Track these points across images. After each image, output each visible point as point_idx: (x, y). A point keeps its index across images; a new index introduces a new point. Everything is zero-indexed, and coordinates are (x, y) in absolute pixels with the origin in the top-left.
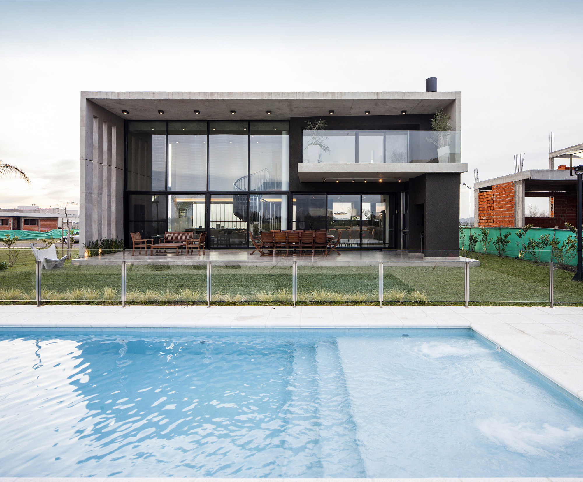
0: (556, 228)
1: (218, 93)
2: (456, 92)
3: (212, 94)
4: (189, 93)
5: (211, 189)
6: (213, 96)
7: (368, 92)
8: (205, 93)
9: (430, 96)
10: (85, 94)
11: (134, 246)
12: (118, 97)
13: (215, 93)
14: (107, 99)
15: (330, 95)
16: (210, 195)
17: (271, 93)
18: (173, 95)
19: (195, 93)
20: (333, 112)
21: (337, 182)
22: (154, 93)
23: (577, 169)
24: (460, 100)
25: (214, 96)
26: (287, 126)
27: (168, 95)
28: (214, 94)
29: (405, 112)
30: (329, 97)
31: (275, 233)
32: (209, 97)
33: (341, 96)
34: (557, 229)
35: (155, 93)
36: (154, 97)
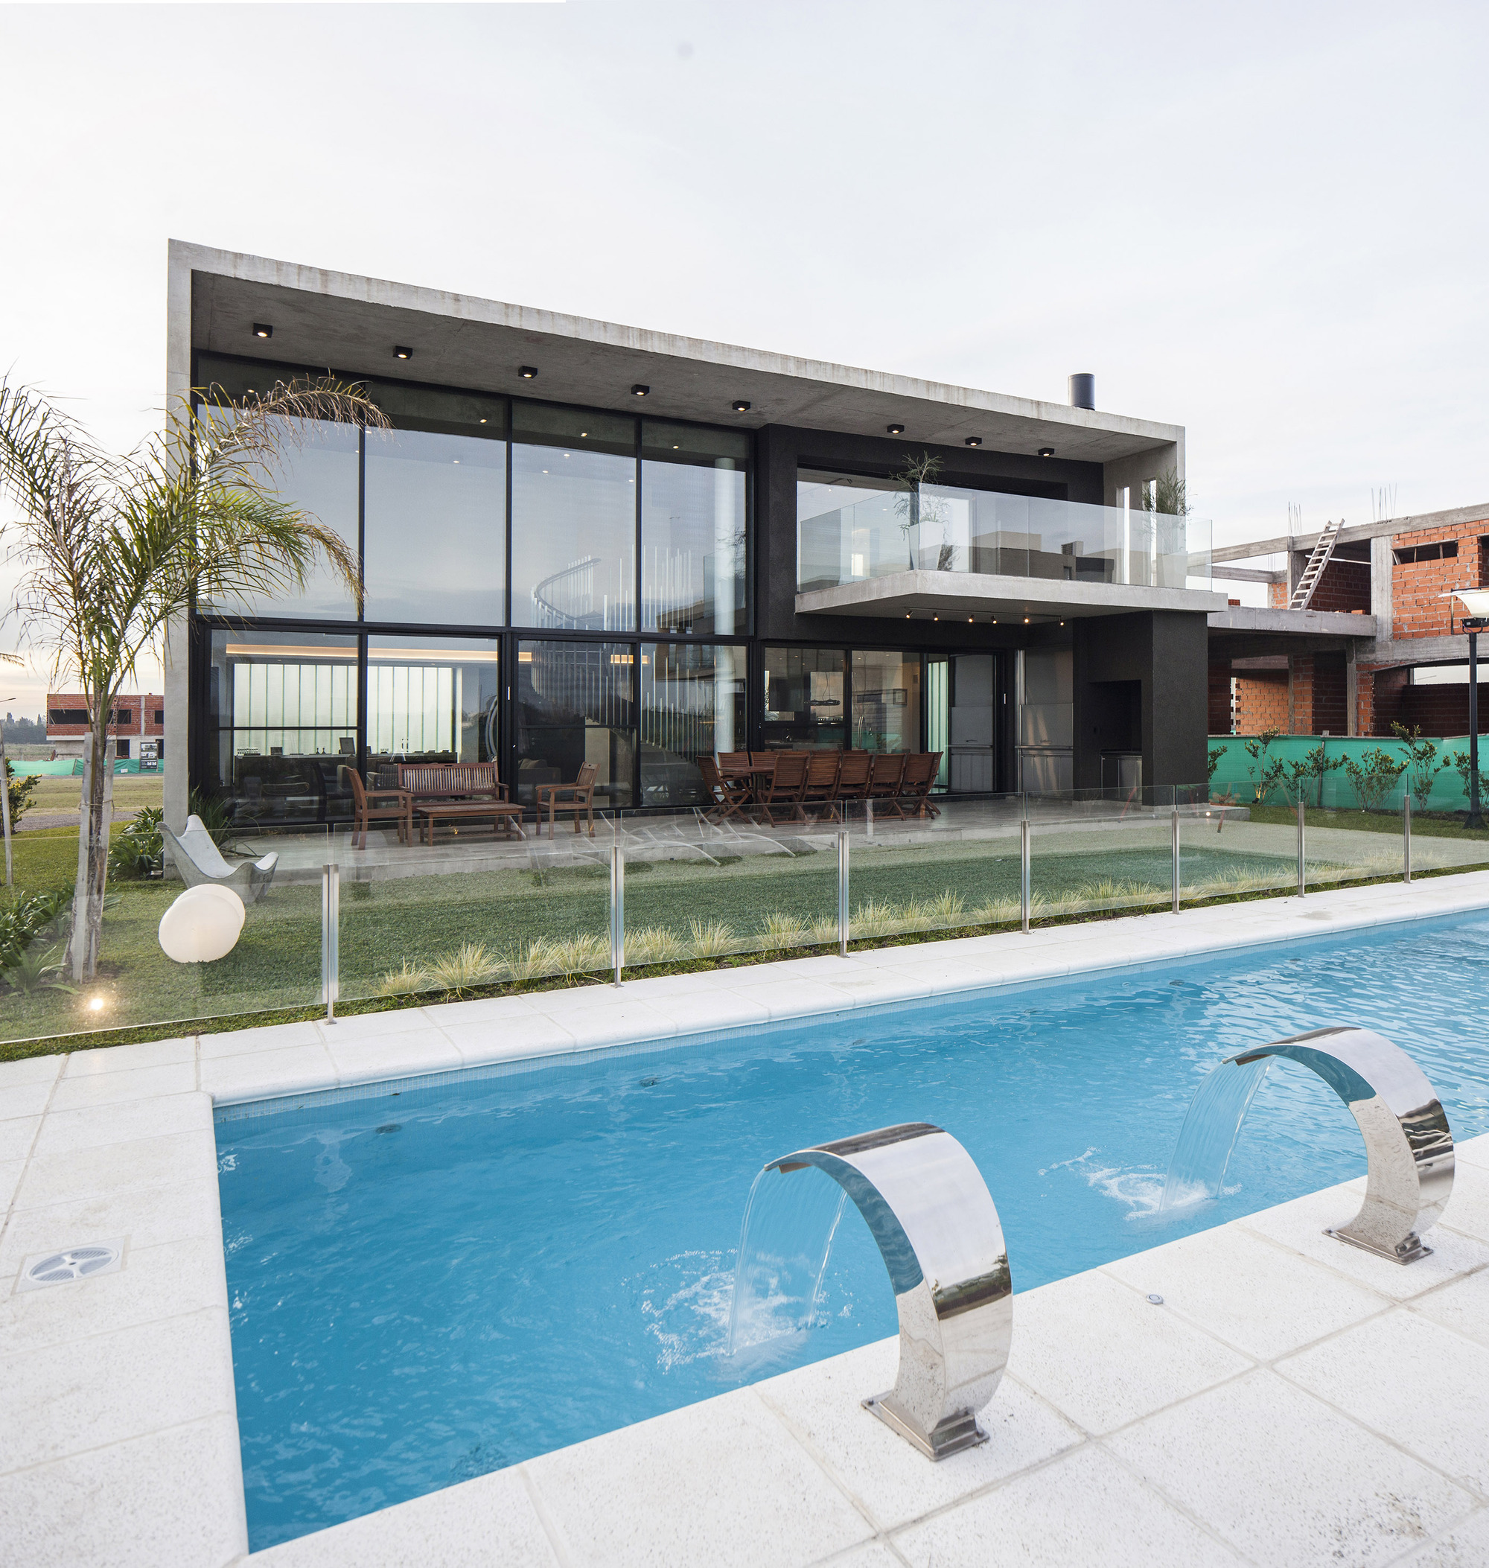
0: (1326, 733)
1: (662, 336)
2: (1177, 426)
3: (644, 334)
4: (576, 319)
5: (517, 623)
6: (646, 340)
7: (1020, 399)
8: (623, 330)
9: (1079, 418)
10: (185, 253)
11: (365, 813)
12: (326, 287)
13: (652, 333)
14: (279, 287)
15: (942, 391)
16: (515, 640)
18: (521, 316)
19: (591, 322)
20: (901, 428)
21: (936, 619)
22: (457, 298)
23: (1469, 624)
24: (1183, 445)
25: (650, 341)
26: (740, 446)
27: (507, 315)
28: (649, 336)
29: (1051, 451)
30: (939, 397)
32: (635, 344)
33: (965, 398)
34: (1328, 736)
35: (460, 298)
36: (458, 311)
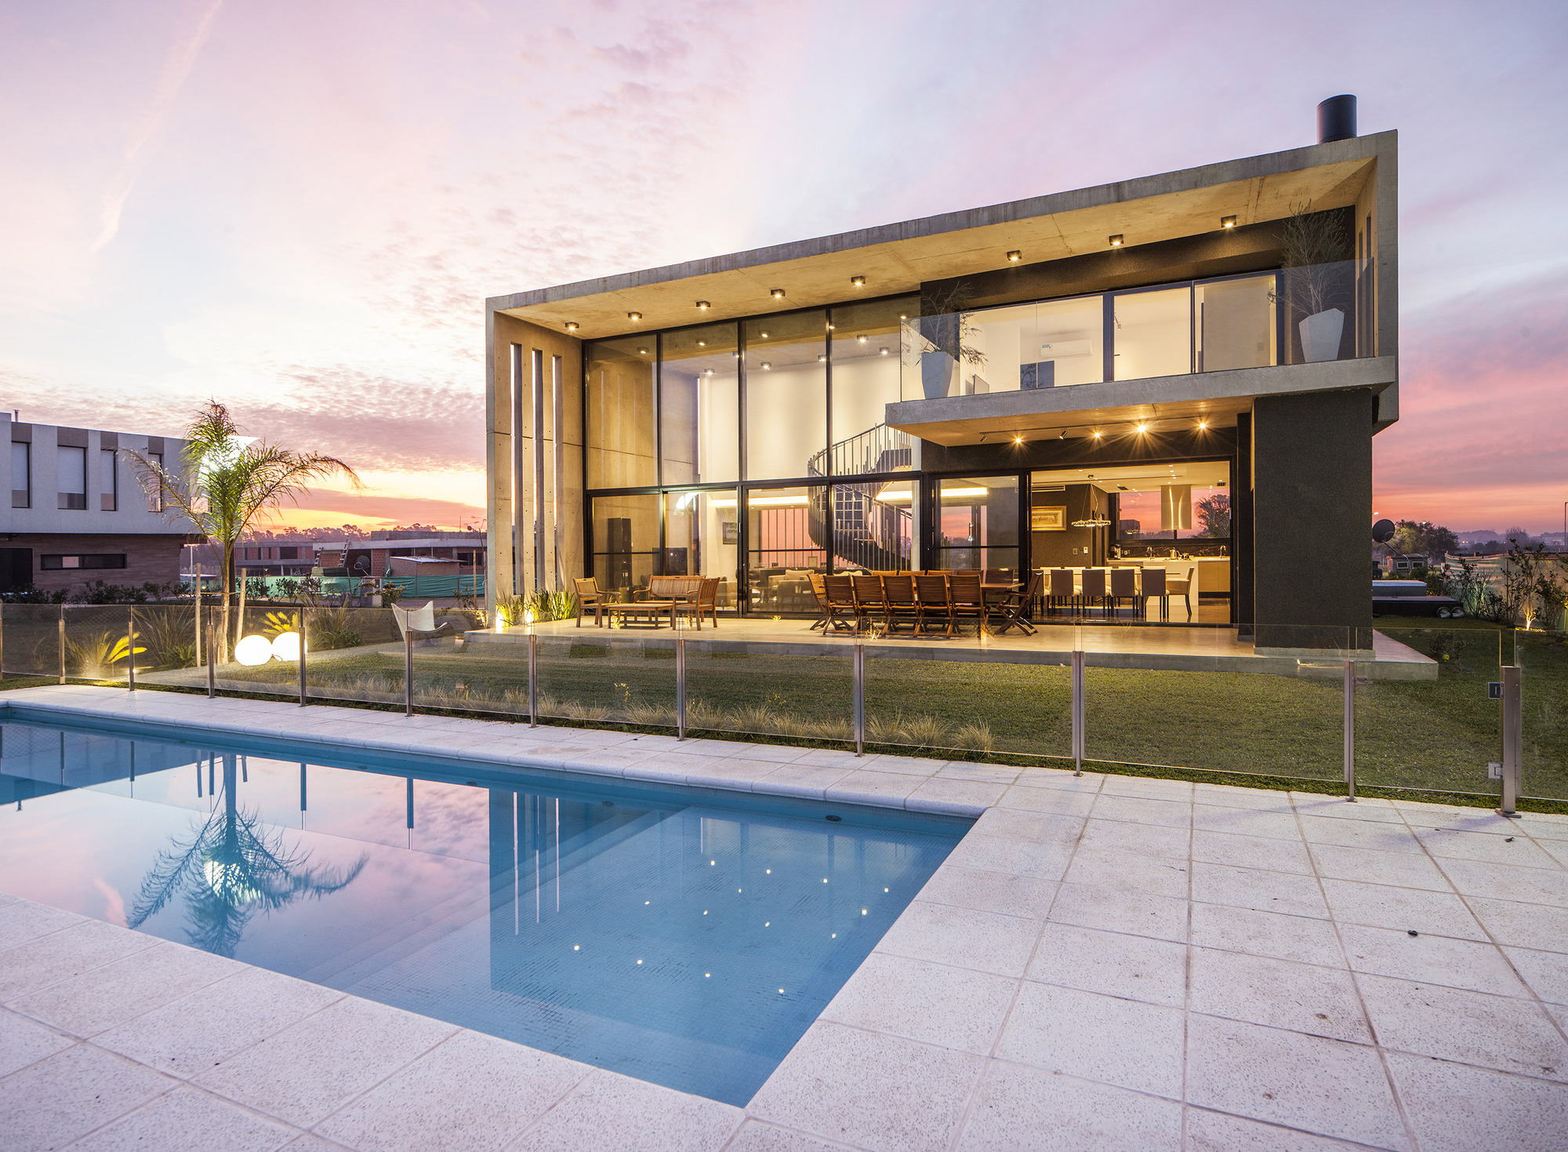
5: (751, 477)
10: (491, 304)
14: (526, 307)
16: (748, 490)
17: (842, 237)
20: (1017, 253)
29: (1233, 219)
31: (884, 577)
36: (606, 288)
